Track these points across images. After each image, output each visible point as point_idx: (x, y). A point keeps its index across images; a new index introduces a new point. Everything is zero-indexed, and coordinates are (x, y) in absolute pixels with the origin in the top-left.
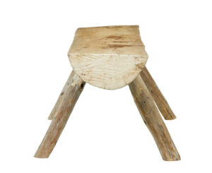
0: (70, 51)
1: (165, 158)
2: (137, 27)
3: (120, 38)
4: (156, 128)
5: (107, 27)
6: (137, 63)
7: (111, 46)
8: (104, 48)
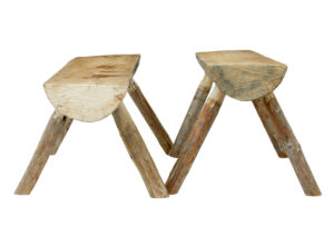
0: (49, 81)
1: (152, 196)
2: (139, 56)
3: (110, 67)
4: (143, 163)
5: (106, 57)
6: (117, 94)
7: (94, 76)
8: (86, 78)
